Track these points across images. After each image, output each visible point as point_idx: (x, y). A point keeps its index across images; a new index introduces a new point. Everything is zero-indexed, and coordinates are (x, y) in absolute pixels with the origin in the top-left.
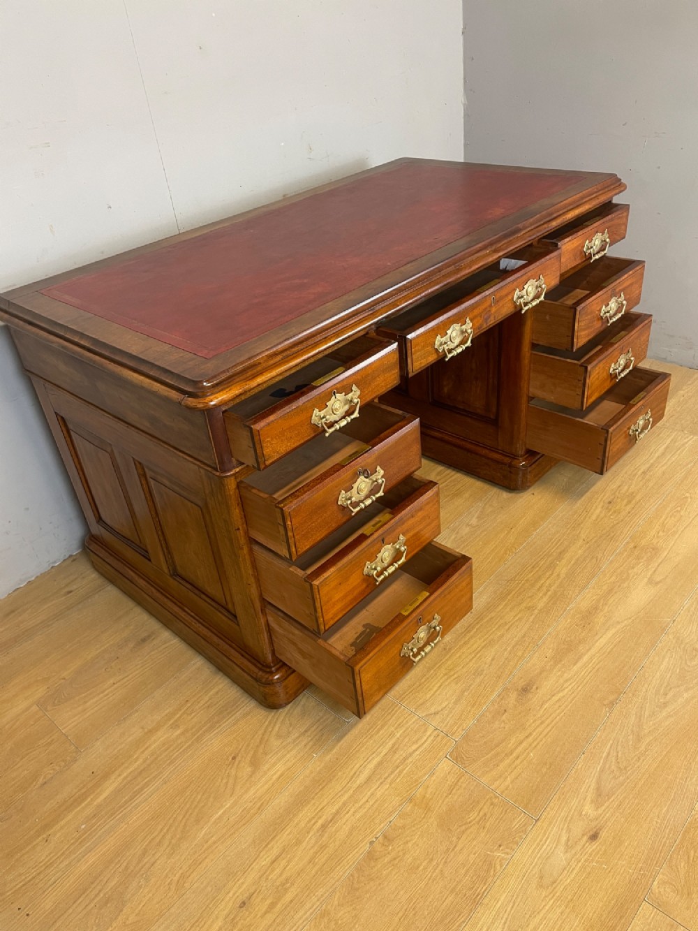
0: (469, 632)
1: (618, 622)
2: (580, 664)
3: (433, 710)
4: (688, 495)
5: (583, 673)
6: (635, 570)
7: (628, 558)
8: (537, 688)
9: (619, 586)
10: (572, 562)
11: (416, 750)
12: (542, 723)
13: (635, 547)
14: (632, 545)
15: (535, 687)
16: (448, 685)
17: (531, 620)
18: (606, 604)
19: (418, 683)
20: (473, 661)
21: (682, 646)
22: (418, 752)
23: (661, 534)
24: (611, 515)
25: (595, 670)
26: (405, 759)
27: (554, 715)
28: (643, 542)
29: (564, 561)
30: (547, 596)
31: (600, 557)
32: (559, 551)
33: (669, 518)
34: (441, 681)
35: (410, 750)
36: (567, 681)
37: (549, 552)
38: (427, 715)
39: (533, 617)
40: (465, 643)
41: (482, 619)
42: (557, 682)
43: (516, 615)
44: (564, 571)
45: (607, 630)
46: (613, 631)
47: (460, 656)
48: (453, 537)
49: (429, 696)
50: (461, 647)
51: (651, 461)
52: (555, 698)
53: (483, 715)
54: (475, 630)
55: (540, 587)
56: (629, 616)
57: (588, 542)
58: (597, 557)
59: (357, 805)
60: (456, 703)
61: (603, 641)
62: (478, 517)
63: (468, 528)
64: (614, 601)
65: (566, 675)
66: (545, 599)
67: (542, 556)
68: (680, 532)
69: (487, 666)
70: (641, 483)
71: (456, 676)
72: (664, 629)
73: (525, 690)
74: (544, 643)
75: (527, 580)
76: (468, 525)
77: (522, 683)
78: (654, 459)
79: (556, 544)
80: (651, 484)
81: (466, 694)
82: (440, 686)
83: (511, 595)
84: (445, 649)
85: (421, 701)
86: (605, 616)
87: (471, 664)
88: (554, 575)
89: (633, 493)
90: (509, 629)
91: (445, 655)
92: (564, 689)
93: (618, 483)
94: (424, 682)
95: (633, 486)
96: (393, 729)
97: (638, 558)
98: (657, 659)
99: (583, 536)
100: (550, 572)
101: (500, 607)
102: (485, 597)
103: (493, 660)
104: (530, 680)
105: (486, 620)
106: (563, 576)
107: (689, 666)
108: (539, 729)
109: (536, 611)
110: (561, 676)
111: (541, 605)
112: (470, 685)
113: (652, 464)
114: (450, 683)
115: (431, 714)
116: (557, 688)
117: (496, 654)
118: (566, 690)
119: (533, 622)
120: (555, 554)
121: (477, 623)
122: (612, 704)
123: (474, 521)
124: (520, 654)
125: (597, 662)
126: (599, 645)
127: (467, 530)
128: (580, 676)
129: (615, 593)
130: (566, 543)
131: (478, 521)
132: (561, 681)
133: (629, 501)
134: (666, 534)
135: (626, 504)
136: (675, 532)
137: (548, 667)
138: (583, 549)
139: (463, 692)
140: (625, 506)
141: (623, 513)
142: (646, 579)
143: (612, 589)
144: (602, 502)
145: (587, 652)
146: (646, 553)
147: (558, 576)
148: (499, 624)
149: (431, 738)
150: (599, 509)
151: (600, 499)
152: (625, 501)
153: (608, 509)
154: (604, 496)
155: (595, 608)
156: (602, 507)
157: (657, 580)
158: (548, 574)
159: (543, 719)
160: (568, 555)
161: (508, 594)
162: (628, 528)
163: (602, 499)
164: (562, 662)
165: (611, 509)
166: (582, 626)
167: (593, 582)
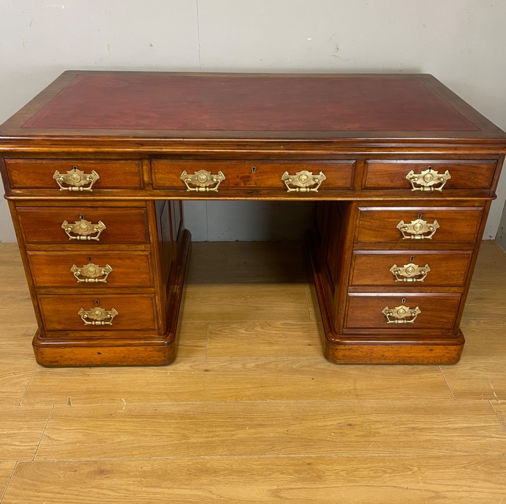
0: (136, 418)
1: (210, 492)
2: (149, 490)
3: (53, 436)
4: (415, 469)
5: (140, 495)
6: (282, 476)
7: (291, 466)
9: (252, 474)
10: (255, 436)
11: (15, 445)
13: (309, 464)
14: (311, 461)
15: (108, 476)
16: (80, 432)
17: (173, 443)
18: (225, 476)
19: (71, 418)
20: (110, 434)
22: (13, 447)
23: (343, 473)
24: (334, 433)
27: (88, 498)
28: (322, 467)
29: (253, 431)
30: (206, 439)
31: (276, 448)
32: (262, 423)
33: (370, 469)
34: (81, 428)
35: (14, 443)
36: (126, 490)
38: (46, 436)
39: (177, 442)
40: (124, 422)
41: (154, 418)
42: (122, 485)
43: (172, 433)
44: (241, 436)
45: (197, 489)
47: (110, 425)
48: (225, 364)
49: (64, 428)
50: (119, 421)
51: (434, 426)
52: (105, 492)
53: (64, 462)
54: (140, 420)
55: (212, 431)
56: (222, 495)
57: (287, 434)
58: (275, 447)
60: (66, 444)
62: (257, 365)
63: (240, 366)
64: (233, 479)
65: (132, 486)
66: (200, 440)
67: (245, 417)
68: (358, 484)
69: (111, 442)
70: (398, 432)
71: (90, 432)
73: (101, 472)
74: (155, 460)
75: (213, 421)
76: (244, 364)
77: (107, 467)
78: (441, 426)
79: (268, 418)
80: (404, 439)
81: (78, 444)
82: (76, 429)
83: (190, 421)
84: (111, 415)
85: (56, 427)
86: (211, 481)
87: (107, 433)
88: (234, 433)
89: (378, 433)
90: (155, 435)
91: (106, 418)
92: (117, 492)
93: (379, 419)
94: (74, 420)
95: (388, 429)
96: (26, 427)
97: (297, 472)
99: (293, 428)
100: (233, 429)
101: (173, 421)
102: (177, 409)
103: (119, 442)
104: (113, 470)
106: (235, 437)
108: (71, 497)
110: (129, 485)
111: (193, 441)
112: (87, 443)
113: (432, 428)
114: (82, 432)
115: (49, 437)
116: (115, 488)
117: (125, 441)
118: (117, 494)
119: (172, 444)
120: (256, 422)
121: (148, 418)
123: (250, 365)
124: (134, 453)
125: (158, 498)
126: (177, 491)
127: (238, 366)
128: (137, 495)
129: (243, 476)
130: (274, 423)
131: (253, 367)
132: (124, 487)
133: (364, 436)
134: (347, 477)
135: (358, 436)
136: (355, 481)
137: (132, 474)
138: (277, 435)
139: (79, 442)
140: (355, 436)
141: (345, 439)
142: (276, 487)
143: (246, 472)
144: (345, 420)
145: (164, 488)
146: (308, 474)
147: (233, 435)
148: (156, 429)
149: (29, 447)
150: (335, 423)
151: (347, 417)
152: (362, 433)
153: (340, 428)
154: (355, 418)
155: (216, 471)
156: (340, 423)
157: (282, 495)
158: (230, 429)
159: (81, 494)
160: (261, 430)
161: (189, 419)
162: (329, 450)
163: (349, 418)
164: (143, 479)
165: (342, 429)
166: (189, 473)
167: (244, 457)
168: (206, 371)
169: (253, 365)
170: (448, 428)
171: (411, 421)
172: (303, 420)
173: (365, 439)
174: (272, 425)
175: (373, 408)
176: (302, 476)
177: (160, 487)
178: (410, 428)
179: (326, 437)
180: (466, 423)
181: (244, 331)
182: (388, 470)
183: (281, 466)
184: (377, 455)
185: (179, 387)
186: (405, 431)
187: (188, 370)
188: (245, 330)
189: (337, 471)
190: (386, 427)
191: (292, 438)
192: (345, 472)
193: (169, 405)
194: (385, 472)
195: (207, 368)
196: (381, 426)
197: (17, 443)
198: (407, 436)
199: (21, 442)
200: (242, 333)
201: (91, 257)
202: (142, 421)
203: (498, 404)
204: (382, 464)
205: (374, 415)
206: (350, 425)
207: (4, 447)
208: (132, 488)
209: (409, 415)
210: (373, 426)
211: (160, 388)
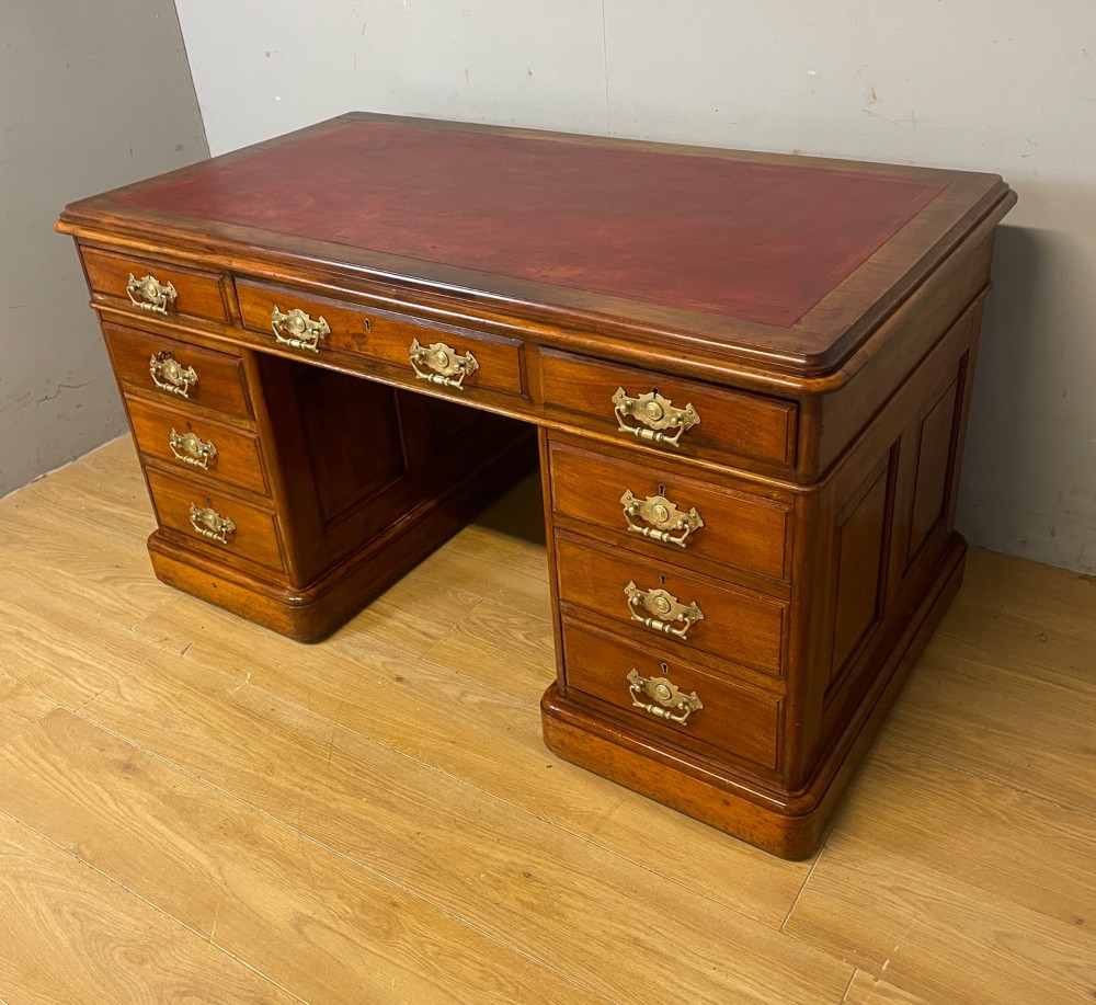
0: (238, 710)
1: (220, 868)
2: (153, 821)
3: (124, 689)
6: (337, 900)
7: (365, 892)
8: (127, 778)
9: (298, 874)
10: (364, 817)
11: (76, 682)
12: (74, 784)
13: (394, 904)
15: (129, 776)
16: (157, 698)
17: (247, 770)
18: (261, 856)
19: (166, 674)
20: (185, 716)
21: (153, 945)
22: (73, 684)
23: (429, 949)
24: (488, 874)
25: (140, 838)
26: (68, 676)
27: (81, 795)
28: (408, 920)
29: (369, 807)
30: (292, 787)
31: (373, 853)
32: (394, 800)
33: (479, 968)
34: (164, 692)
36: (130, 809)
37: (389, 787)
38: (118, 685)
39: (253, 772)
40: (219, 708)
41: (258, 721)
42: (131, 798)
43: (260, 755)
44: (343, 806)
45: (209, 854)
46: (205, 861)
47: (199, 705)
49: (146, 685)
50: (214, 705)
51: (680, 957)
52: (105, 796)
53: (103, 731)
54: (240, 715)
55: (312, 779)
56: (229, 882)
57: (412, 838)
58: (374, 850)
59: (31, 652)
60: (127, 707)
61: (189, 849)
62: (483, 703)
63: (456, 693)
64: (267, 866)
65: (140, 806)
66: (284, 784)
67: (380, 779)
68: (434, 980)
69: (177, 731)
70: (599, 932)
71: (168, 704)
72: (192, 925)
73: (127, 767)
74: (201, 784)
75: (329, 764)
76: (464, 693)
77: (138, 764)
78: (693, 966)
79: (410, 797)
80: (596, 949)
81: (139, 715)
82: (157, 692)
83: (300, 747)
84: (214, 691)
85: (138, 678)
86: (237, 853)
88: (338, 796)
89: (562, 915)
90: (236, 748)
91: (204, 693)
92: (117, 804)
93: (590, 890)
94: (167, 678)
95: (586, 917)
96: (110, 662)
97: (364, 907)
98: (139, 910)
99: (431, 832)
100: (343, 790)
101: (278, 739)
102: (300, 721)
103: (185, 735)
104: (141, 772)
105: (257, 725)
106: (333, 805)
107: (114, 948)
108: (66, 782)
109: (261, 775)
110: (140, 802)
111: (274, 780)
112: (150, 718)
114: (159, 700)
115: (119, 689)
116: (121, 797)
117: (193, 737)
118: (114, 807)
119: (243, 772)
120: (386, 795)
121: (252, 717)
122: (77, 852)
123: (472, 699)
124: (188, 760)
125: (152, 840)
126: (182, 844)
128: (134, 822)
129: (283, 869)
130: (412, 810)
131: (475, 704)
132: (131, 802)
133: (532, 907)
134: (430, 958)
135: (521, 901)
136: (435, 973)
137: (157, 788)
138: (395, 832)
139: (142, 712)
140: (517, 899)
141: (494, 894)
142: (310, 913)
143: (293, 865)
144: (529, 863)
145: (173, 830)
146: (377, 919)
147: (335, 800)
148: (245, 737)
149: (86, 692)
150: (507, 859)
151: (537, 860)
152: (534, 901)
153: (507, 871)
154: (550, 868)
155: (256, 842)
156: (514, 864)
157: (306, 930)
158: (340, 787)
159: (80, 785)
160: (383, 812)
161: (302, 744)
162: (449, 898)
163: (538, 863)
164: (161, 803)
165: (508, 875)
166: (223, 825)
167: (314, 842)
168: (399, 679)
169: (476, 699)
170: (704, 976)
171: (645, 925)
172: (460, 827)
173: (529, 912)
174: (403, 813)
175: (601, 865)
176: (363, 916)
177: (169, 825)
178: (630, 935)
179: (467, 876)
180: (752, 986)
181: (521, 637)
182: (509, 985)
183: (352, 884)
184: (517, 950)
185: (337, 690)
186: (615, 937)
187: (374, 668)
188: (525, 636)
189: (423, 939)
190: (587, 913)
191: (413, 849)
192: (436, 948)
193: (297, 711)
194: (500, 986)
195: (404, 676)
196: (580, 905)
197: (80, 680)
198: (608, 946)
199: (86, 680)
200: (516, 639)
201: (191, 422)
202: (241, 718)
203: (870, 987)
204: (509, 971)
205: (589, 879)
206: (529, 876)
207: (66, 679)
208: (137, 808)
209: (654, 914)
210: (564, 898)
211: (310, 679)
